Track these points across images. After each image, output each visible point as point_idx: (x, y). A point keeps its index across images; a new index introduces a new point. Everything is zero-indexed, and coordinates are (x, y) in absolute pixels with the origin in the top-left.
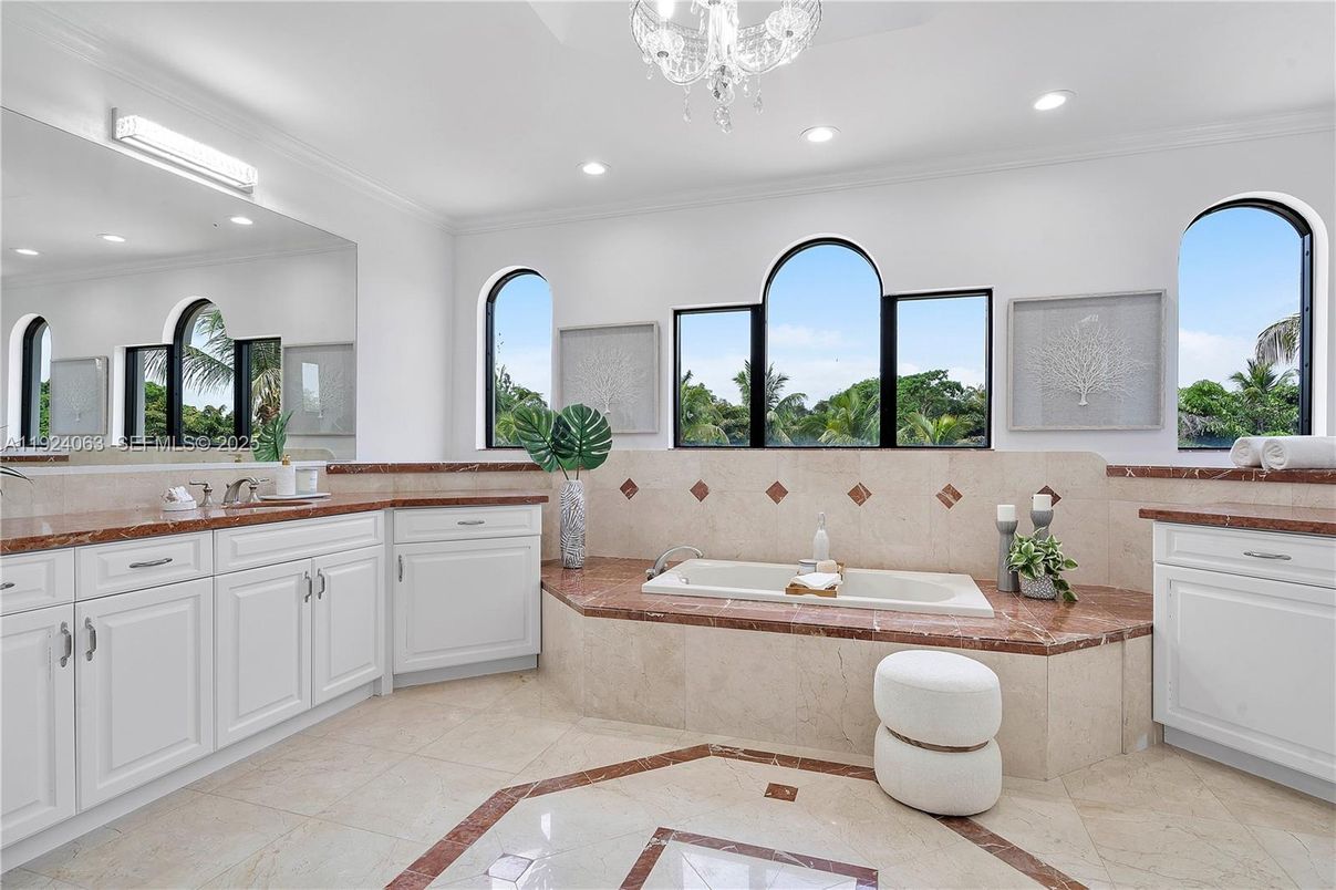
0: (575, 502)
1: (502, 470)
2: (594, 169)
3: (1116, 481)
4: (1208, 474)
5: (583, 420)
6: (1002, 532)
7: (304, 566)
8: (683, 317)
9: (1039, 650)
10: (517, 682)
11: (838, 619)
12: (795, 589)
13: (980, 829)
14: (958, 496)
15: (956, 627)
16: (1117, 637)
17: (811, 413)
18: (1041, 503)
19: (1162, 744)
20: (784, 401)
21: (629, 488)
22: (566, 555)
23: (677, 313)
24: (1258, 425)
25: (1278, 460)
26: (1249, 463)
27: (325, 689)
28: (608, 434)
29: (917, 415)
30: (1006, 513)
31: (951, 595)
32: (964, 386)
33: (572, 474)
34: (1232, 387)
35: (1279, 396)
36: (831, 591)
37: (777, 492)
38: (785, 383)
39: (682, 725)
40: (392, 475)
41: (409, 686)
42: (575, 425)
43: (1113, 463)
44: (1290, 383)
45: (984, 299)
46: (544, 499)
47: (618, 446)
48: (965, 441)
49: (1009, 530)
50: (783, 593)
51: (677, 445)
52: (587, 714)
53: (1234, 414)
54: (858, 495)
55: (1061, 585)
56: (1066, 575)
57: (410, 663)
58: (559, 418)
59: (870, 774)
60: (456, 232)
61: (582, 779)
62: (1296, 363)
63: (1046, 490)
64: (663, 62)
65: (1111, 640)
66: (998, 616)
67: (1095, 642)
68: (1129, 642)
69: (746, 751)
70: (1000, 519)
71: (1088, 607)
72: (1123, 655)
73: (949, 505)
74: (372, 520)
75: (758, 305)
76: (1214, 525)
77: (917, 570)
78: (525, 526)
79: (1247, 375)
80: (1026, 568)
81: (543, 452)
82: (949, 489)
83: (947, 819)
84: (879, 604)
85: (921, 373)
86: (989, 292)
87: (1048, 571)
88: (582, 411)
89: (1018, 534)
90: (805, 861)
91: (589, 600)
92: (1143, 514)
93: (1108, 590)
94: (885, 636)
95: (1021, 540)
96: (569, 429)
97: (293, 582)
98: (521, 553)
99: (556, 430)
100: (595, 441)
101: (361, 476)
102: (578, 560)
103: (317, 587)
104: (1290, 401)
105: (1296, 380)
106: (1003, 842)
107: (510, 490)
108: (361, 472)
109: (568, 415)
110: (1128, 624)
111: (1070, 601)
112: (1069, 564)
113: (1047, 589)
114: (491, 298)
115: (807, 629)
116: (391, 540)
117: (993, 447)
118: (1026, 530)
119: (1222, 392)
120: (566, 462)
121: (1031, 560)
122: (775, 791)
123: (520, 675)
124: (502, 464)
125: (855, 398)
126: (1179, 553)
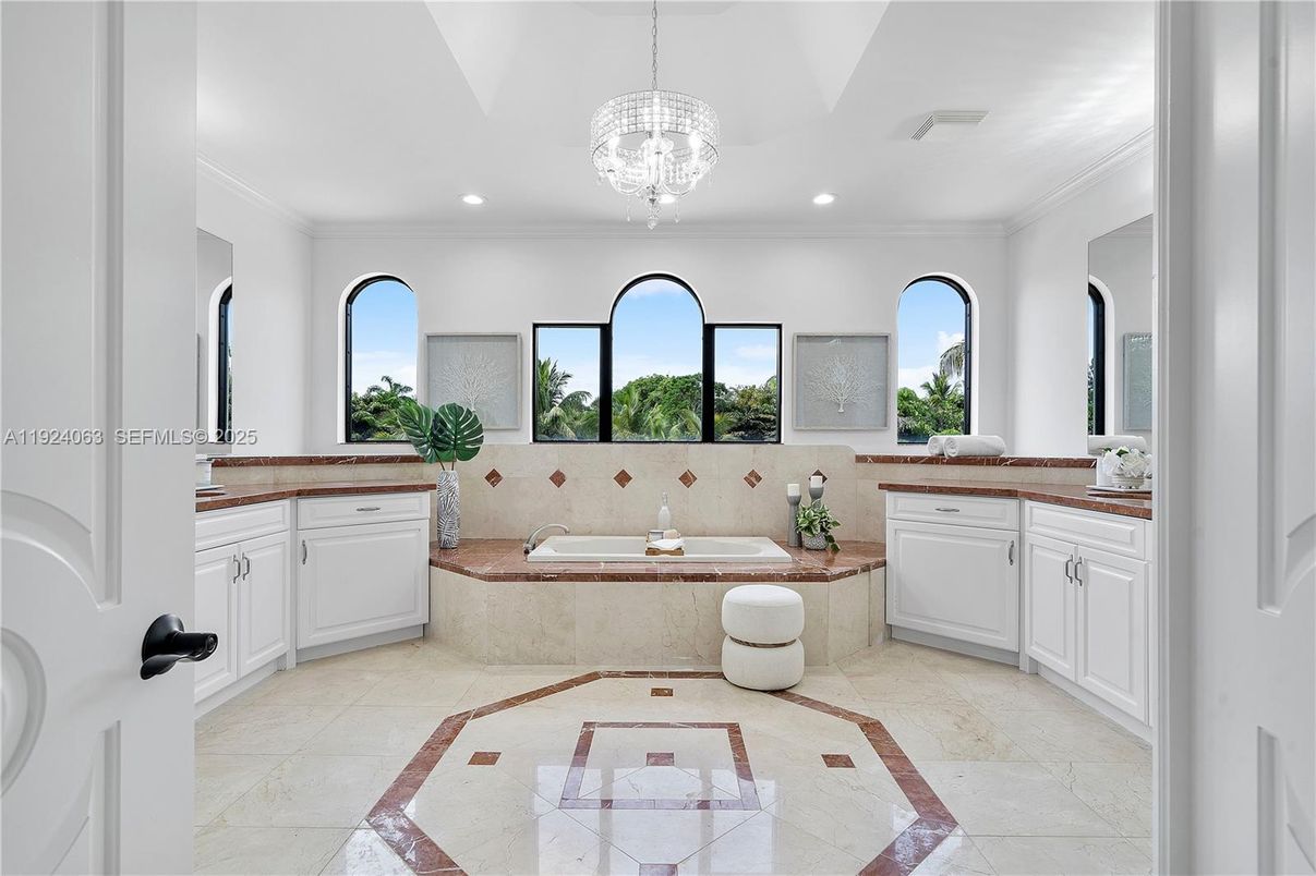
0: (451, 489)
1: (377, 462)
2: (473, 200)
3: (861, 466)
4: (915, 460)
5: (457, 417)
6: (791, 504)
7: (232, 550)
8: (539, 330)
9: (823, 578)
10: (412, 648)
11: (688, 570)
12: (652, 551)
13: (794, 694)
14: (759, 479)
15: (771, 569)
16: (866, 569)
17: (588, 409)
18: (816, 482)
19: (891, 638)
20: (569, 397)
21: (493, 477)
22: (444, 537)
23: (536, 326)
24: (940, 425)
25: (954, 451)
26: (937, 452)
27: (248, 662)
28: (480, 430)
29: (688, 411)
30: (793, 490)
31: (759, 551)
32: (727, 387)
33: (448, 465)
34: (922, 394)
35: (953, 401)
36: (679, 551)
37: (623, 478)
38: (568, 380)
39: (573, 661)
40: (272, 467)
41: (312, 659)
42: (450, 421)
43: (861, 453)
44: (959, 392)
45: (776, 331)
46: (433, 487)
47: (489, 439)
48: (729, 435)
49: (796, 502)
50: (644, 555)
51: (535, 440)
52: (490, 663)
53: (924, 415)
54: (687, 479)
55: (830, 539)
56: (833, 532)
57: (309, 639)
58: (437, 415)
59: (721, 675)
60: (315, 236)
61: (510, 703)
62: (962, 377)
63: (818, 473)
64: (611, 176)
65: (864, 571)
66: (794, 561)
67: (855, 572)
68: (873, 571)
69: (626, 673)
70: (790, 494)
71: (847, 553)
72: (870, 580)
73: (753, 486)
74: (280, 508)
75: (606, 324)
76: (920, 492)
77: (731, 536)
78: (415, 511)
79: (932, 385)
80: (808, 529)
81: (425, 446)
82: (753, 473)
83: (773, 692)
84: (714, 558)
85: (692, 374)
86: (779, 326)
87: (823, 529)
88: (455, 410)
89: (802, 504)
90: (693, 725)
91: (487, 569)
92: (881, 487)
93: (856, 542)
94: (726, 578)
95: (804, 509)
96: (446, 426)
97: (224, 565)
98: (413, 535)
99: (435, 426)
100: (469, 436)
101: (241, 468)
102: (455, 541)
103: (244, 569)
104: (959, 406)
105: (961, 391)
106: (808, 699)
107: (386, 480)
108: (242, 465)
109: (444, 414)
110: (871, 560)
111: (835, 549)
112: (836, 524)
113: (820, 542)
114: (350, 300)
115: (670, 577)
116: (296, 527)
117: (782, 442)
118: (806, 501)
119: (917, 399)
120: (443, 455)
121: (811, 522)
122: (656, 692)
123: (411, 642)
124: (377, 457)
125: (636, 396)
126: (901, 511)
